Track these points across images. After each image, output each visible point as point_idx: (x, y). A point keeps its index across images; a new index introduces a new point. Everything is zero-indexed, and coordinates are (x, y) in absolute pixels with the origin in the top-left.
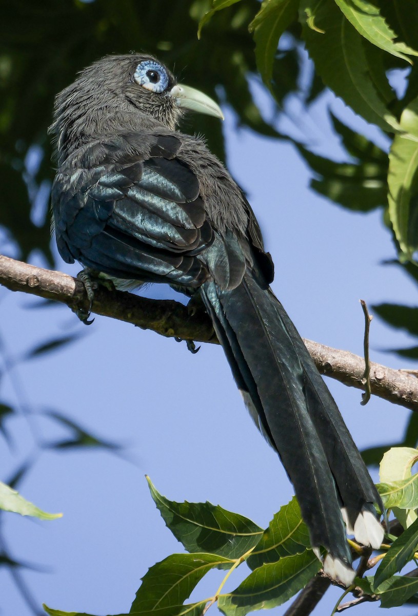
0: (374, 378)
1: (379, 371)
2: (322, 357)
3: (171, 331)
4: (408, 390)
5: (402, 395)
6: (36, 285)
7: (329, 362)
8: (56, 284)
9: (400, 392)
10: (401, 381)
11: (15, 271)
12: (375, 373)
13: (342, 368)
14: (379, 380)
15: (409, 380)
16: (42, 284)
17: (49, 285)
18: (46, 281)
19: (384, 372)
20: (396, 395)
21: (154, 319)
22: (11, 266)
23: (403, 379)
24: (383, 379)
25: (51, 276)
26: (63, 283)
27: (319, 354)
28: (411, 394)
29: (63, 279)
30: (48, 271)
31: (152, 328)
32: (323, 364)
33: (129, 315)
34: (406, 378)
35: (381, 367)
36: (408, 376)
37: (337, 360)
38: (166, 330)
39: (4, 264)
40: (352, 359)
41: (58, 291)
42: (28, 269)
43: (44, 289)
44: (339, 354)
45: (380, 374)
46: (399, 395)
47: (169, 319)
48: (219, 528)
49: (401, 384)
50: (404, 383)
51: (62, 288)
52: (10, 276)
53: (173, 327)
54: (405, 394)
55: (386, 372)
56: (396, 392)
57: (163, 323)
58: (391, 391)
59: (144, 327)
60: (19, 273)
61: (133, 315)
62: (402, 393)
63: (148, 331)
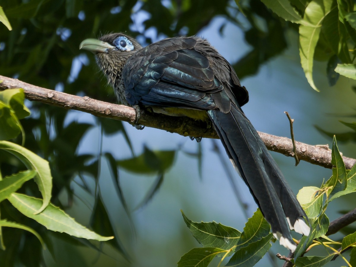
0: (300, 151)
1: (303, 147)
2: (271, 142)
3: (186, 133)
4: (320, 157)
5: (317, 160)
6: (110, 113)
7: (275, 144)
8: (121, 112)
9: (315, 158)
10: (316, 152)
11: (97, 107)
12: (301, 148)
13: (283, 147)
14: (304, 152)
15: (320, 151)
16: (113, 113)
17: (117, 113)
18: (115, 111)
19: (306, 148)
20: (313, 160)
21: (176, 127)
22: (95, 104)
23: (317, 151)
24: (306, 151)
25: (118, 108)
26: (125, 112)
27: (269, 140)
28: (322, 158)
29: (125, 110)
30: (116, 105)
31: (176, 132)
32: (272, 146)
33: (162, 126)
34: (319, 150)
35: (305, 145)
36: (320, 149)
37: (279, 143)
38: (184, 133)
39: (91, 103)
40: (288, 142)
41: (122, 116)
42: (105, 105)
43: (114, 115)
44: (280, 140)
45: (304, 148)
46: (315, 160)
47: (185, 127)
48: (220, 236)
49: (316, 154)
50: (318, 153)
51: (124, 114)
52: (95, 109)
53: (188, 131)
54: (319, 159)
55: (307, 148)
56: (314, 158)
57: (182, 129)
58: (311, 158)
59: (172, 132)
60: (100, 107)
61: (164, 126)
62: (317, 158)
63: (174, 133)
